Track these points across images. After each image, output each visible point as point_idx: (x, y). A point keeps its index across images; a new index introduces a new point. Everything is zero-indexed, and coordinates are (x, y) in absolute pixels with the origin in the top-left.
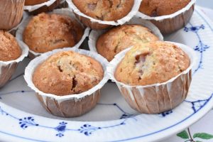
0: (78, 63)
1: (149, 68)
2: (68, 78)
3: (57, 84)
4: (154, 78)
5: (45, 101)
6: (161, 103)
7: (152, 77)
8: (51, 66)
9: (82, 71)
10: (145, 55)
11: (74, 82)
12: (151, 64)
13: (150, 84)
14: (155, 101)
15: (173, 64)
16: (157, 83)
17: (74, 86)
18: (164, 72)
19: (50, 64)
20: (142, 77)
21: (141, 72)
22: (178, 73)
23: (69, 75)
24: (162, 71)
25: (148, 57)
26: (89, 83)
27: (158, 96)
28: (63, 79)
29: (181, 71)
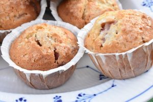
0: (55, 35)
1: (111, 36)
2: (49, 51)
3: (40, 59)
4: (114, 47)
5: (28, 78)
6: (123, 71)
7: (112, 46)
8: (28, 42)
9: (61, 42)
10: (110, 23)
11: (56, 55)
12: (114, 33)
13: (110, 53)
14: (116, 68)
15: (136, 35)
16: (116, 52)
17: (56, 59)
18: (125, 42)
19: (26, 40)
20: (103, 45)
21: (104, 39)
22: (140, 44)
23: (50, 48)
24: (123, 41)
25: (112, 25)
26: (70, 53)
27: (119, 64)
28: (44, 53)
29: (144, 42)
